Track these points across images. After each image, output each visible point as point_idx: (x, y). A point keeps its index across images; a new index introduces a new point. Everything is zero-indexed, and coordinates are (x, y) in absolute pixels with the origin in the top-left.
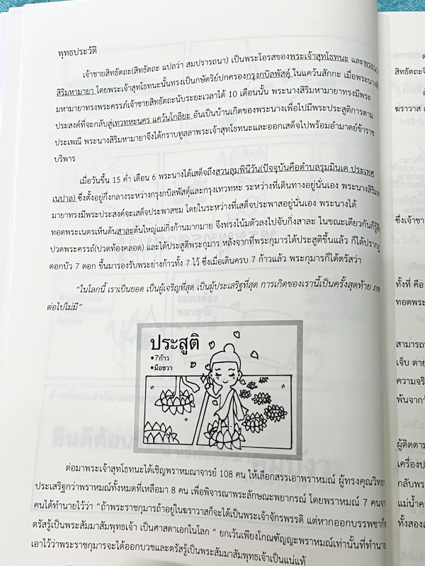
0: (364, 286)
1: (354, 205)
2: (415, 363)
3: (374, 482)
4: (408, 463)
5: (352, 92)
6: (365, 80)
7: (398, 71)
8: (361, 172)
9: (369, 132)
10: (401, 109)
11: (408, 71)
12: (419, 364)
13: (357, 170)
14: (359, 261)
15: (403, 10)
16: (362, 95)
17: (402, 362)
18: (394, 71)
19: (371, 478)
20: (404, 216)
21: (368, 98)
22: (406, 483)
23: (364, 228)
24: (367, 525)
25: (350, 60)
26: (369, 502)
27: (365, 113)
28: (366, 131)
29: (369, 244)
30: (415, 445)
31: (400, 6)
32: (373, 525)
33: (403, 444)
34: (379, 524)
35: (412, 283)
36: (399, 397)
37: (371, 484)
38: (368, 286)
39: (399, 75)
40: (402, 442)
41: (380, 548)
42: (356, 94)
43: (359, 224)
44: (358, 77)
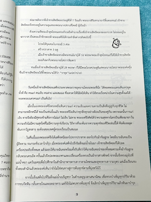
0: (5, 94)
1: (2, 68)
2: (23, 118)
3: (5, 156)
4: (20, 150)
5: (3, 31)
6: (8, 28)
7: (22, 25)
8: (5, 57)
9: (9, 44)
10: (23, 37)
11: (25, 25)
12: (25, 118)
13: (4, 57)
14: (3, 85)
15: (27, 5)
16: (7, 32)
17: (20, 118)
18: (21, 25)
19: (4, 155)
20: (22, 71)
21: (9, 33)
22: (19, 156)
23: (6, 75)
24: (2, 169)
25: (3, 21)
26: (3, 162)
27: (7, 38)
28: (8, 44)
29: (8, 80)
30: (22, 144)
31: (26, 4)
32: (4, 169)
33: (18, 144)
34: (6, 169)
35: (24, 92)
36: (18, 129)
37: (4, 156)
38: (7, 94)
39: (22, 26)
40: (18, 143)
41: (6, 177)
42: (4, 32)
43: (4, 74)
44: (6, 27)
